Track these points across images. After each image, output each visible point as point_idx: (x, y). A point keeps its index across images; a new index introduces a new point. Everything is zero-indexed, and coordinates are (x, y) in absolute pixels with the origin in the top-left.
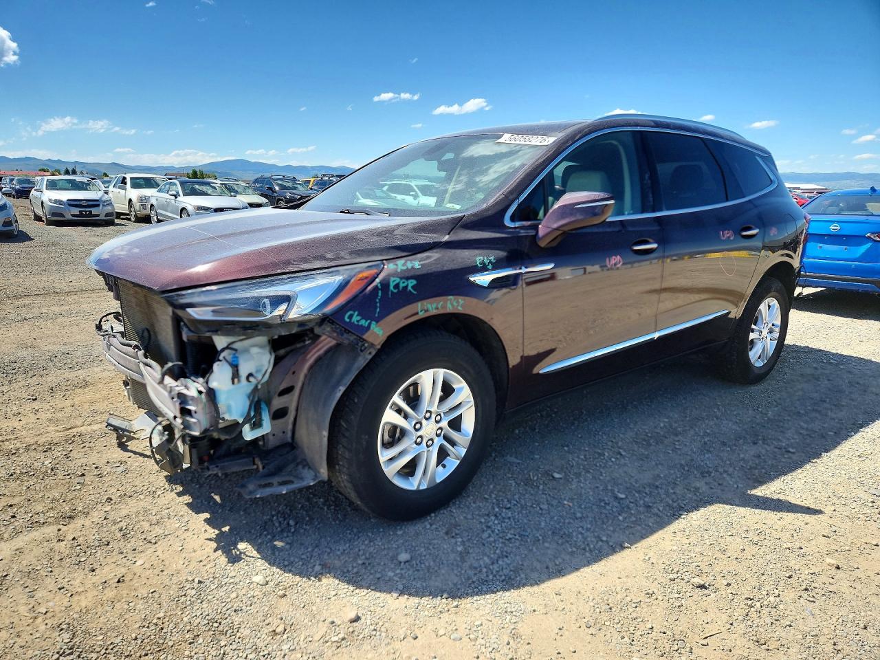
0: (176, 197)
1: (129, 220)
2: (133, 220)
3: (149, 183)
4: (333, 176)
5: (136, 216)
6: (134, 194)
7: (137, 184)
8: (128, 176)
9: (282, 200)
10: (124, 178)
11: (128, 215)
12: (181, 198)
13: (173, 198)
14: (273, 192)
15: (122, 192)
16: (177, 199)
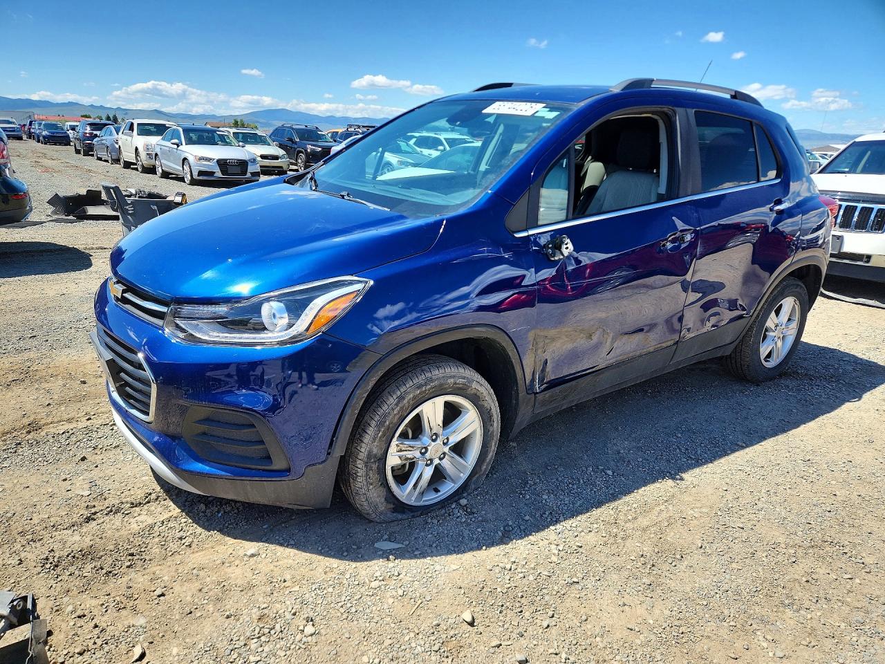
0: (178, 146)
1: (137, 169)
2: (140, 170)
3: (160, 130)
4: (359, 127)
5: (143, 166)
6: (140, 141)
7: (145, 130)
8: (136, 122)
9: (303, 153)
10: (132, 124)
11: (136, 164)
12: (184, 147)
13: (176, 146)
14: (293, 142)
15: (129, 138)
16: (179, 148)
